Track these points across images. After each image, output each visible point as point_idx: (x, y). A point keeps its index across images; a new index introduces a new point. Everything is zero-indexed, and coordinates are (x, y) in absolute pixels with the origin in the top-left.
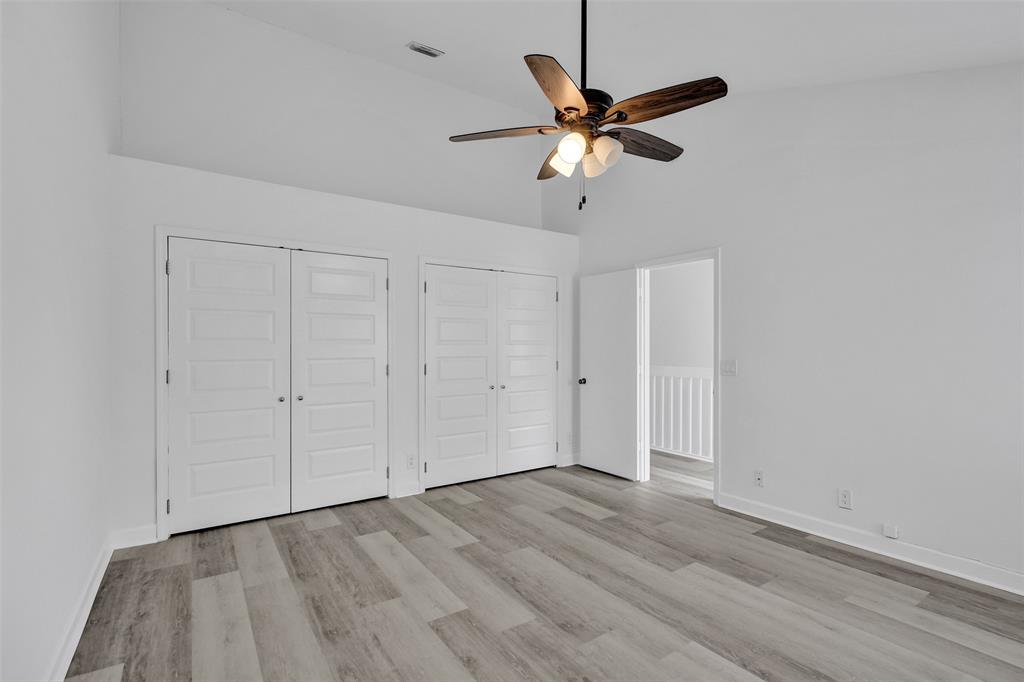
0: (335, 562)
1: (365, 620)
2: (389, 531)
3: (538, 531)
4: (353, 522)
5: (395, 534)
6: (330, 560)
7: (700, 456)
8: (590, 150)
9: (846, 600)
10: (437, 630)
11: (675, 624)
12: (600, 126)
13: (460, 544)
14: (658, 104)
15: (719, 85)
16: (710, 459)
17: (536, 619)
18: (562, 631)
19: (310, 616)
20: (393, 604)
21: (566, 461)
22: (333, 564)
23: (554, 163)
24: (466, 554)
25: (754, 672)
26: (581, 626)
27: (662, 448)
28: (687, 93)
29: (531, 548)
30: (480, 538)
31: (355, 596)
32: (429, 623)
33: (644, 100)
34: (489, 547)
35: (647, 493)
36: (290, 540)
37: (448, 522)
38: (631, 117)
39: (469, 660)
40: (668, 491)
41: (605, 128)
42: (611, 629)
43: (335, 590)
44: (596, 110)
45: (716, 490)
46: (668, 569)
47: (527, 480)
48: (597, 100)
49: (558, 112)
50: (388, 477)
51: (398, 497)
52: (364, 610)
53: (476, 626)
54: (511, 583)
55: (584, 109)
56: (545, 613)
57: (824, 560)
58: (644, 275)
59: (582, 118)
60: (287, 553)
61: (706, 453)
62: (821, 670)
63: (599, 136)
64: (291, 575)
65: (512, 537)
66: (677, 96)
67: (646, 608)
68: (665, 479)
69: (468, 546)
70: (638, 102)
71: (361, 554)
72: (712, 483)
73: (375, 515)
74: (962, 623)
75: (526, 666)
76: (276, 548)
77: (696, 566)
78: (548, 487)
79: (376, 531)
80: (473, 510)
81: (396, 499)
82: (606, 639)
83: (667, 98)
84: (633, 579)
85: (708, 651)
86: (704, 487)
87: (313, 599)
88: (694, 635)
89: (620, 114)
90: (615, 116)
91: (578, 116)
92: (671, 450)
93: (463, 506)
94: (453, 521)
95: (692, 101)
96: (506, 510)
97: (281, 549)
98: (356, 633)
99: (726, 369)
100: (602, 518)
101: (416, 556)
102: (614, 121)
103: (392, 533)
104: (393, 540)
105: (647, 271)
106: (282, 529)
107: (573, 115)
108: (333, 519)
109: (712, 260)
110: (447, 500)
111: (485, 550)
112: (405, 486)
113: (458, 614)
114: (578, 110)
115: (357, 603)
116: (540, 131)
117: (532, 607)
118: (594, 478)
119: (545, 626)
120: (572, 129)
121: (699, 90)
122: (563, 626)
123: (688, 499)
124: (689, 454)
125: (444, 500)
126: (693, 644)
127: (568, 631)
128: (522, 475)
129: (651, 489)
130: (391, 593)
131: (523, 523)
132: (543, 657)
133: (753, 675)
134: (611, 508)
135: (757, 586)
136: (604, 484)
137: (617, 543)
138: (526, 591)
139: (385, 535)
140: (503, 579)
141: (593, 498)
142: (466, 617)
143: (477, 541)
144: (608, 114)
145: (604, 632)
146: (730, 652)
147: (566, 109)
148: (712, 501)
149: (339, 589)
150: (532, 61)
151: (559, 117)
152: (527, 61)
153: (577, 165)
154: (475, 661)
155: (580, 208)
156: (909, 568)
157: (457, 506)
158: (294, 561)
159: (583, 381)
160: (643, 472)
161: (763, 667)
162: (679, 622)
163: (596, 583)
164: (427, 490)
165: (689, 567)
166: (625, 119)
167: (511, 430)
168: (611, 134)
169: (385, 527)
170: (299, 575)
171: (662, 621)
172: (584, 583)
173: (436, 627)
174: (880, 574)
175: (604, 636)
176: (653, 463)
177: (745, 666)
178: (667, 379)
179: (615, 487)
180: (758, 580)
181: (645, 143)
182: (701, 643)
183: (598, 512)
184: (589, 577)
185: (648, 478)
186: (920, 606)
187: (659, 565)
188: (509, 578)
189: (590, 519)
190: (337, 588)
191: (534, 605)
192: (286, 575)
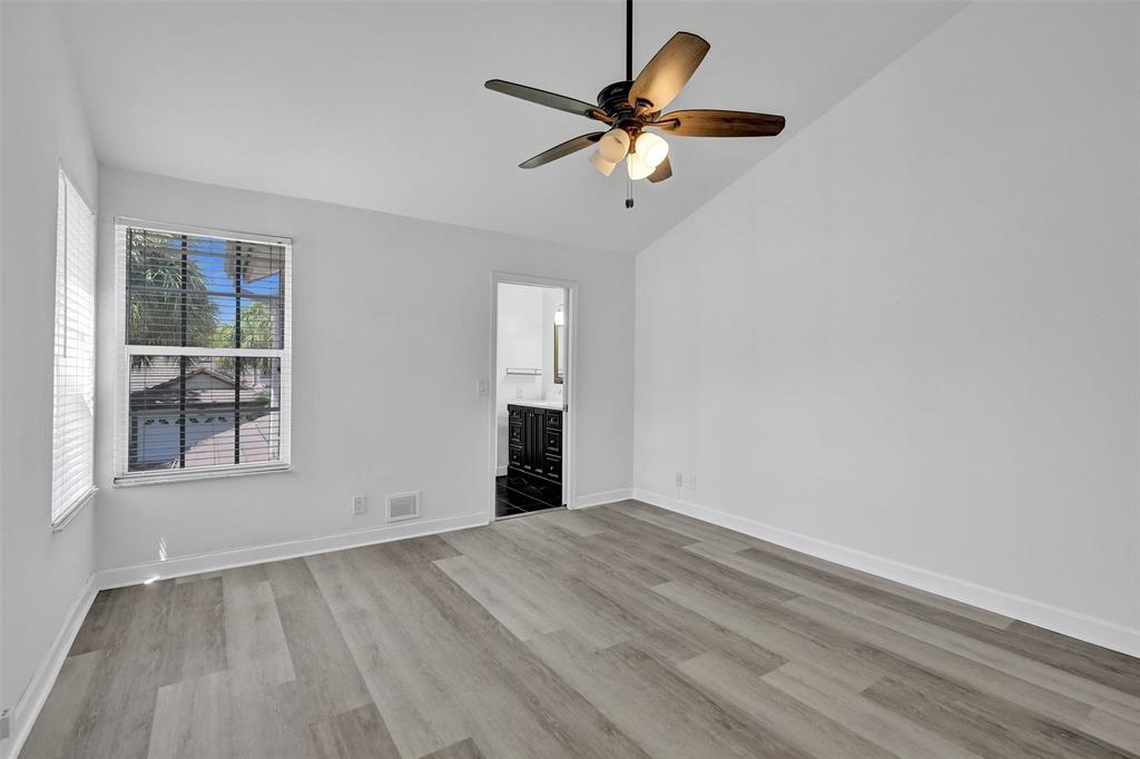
17: (675, 664)
18: (647, 653)
26: (627, 657)
42: (596, 653)
56: (666, 671)
82: (603, 644)
119: (664, 658)
122: (646, 657)
127: (640, 652)
138: (700, 702)
145: (604, 651)
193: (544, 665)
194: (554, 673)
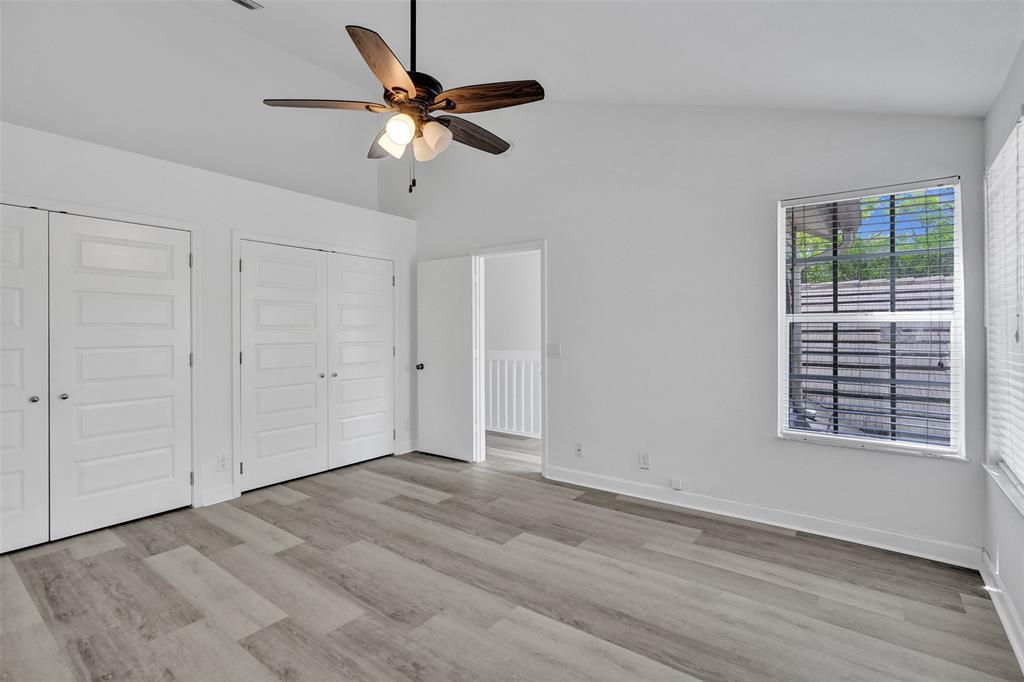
0: (114, 593)
1: (154, 654)
2: (191, 545)
3: (371, 523)
4: (142, 541)
5: (201, 548)
6: (106, 590)
7: (531, 434)
8: (419, 133)
9: (644, 546)
10: (250, 647)
11: (501, 593)
12: (431, 111)
13: (280, 548)
14: (483, 97)
15: (537, 89)
16: (539, 436)
17: (365, 614)
18: (392, 621)
19: (74, 662)
20: (195, 629)
21: (404, 448)
22: (111, 595)
23: (384, 143)
24: (288, 558)
25: (568, 624)
26: (412, 612)
27: (498, 429)
28: (508, 92)
29: (363, 541)
30: (306, 538)
31: (141, 628)
32: (239, 642)
33: (472, 92)
34: (315, 546)
35: (481, 473)
36: (47, 575)
37: (269, 526)
38: (459, 107)
39: (287, 672)
40: (503, 469)
41: (436, 114)
42: (442, 609)
43: (113, 626)
44: (424, 94)
45: (543, 466)
46: (497, 542)
47: (362, 471)
48: (426, 85)
49: (387, 91)
50: (192, 483)
51: (206, 505)
52: (153, 642)
53: (296, 635)
54: (340, 582)
55: (413, 93)
56: (375, 605)
57: (629, 515)
58: (479, 263)
59: (411, 100)
60: (41, 591)
61: (536, 431)
62: (622, 610)
63: (429, 121)
64: (46, 619)
65: (341, 533)
66: (501, 93)
67: (477, 583)
68: (501, 458)
69: (289, 550)
70: (465, 93)
71: (153, 579)
72: (540, 458)
73: (173, 529)
74: (723, 552)
75: (351, 665)
76: (24, 588)
77: (525, 536)
78: (383, 477)
79: (174, 548)
80: (300, 509)
81: (202, 508)
82: (437, 621)
83: (493, 94)
84: (465, 557)
85: (533, 613)
86: (532, 462)
87: (79, 643)
88: (521, 601)
89: (449, 102)
90: (444, 104)
91: (407, 97)
92: (506, 430)
93: (287, 506)
94: (275, 524)
95: (514, 100)
96: (337, 505)
97: (31, 589)
98: (142, 671)
99: (552, 352)
100: (437, 501)
101: (227, 569)
102: (443, 109)
103: (196, 548)
104: (197, 554)
105: (482, 259)
106: (35, 563)
107: (401, 96)
108: (114, 541)
109: (539, 251)
110: (268, 502)
111: (310, 550)
112: (214, 491)
113: (276, 625)
114: (406, 91)
115: (144, 636)
116: (367, 107)
117: (360, 601)
118: (432, 463)
119: (373, 619)
120: (401, 111)
121: (520, 90)
122: (393, 616)
123: (520, 475)
124: (522, 433)
125: (264, 502)
126: (520, 609)
127: (399, 620)
128: (356, 467)
129: (487, 468)
130: (192, 616)
131: (355, 517)
132: (370, 652)
133: (569, 627)
134: (447, 491)
135: (575, 546)
136: (441, 468)
137: (452, 525)
138: (356, 587)
139: (187, 552)
140: (330, 578)
141: (429, 483)
142: (285, 627)
143: (303, 541)
144: (437, 99)
145: (436, 614)
146: (550, 610)
147: (394, 89)
148: (541, 474)
149: (119, 624)
150: (356, 33)
151: (388, 96)
152: (349, 31)
153: (407, 146)
154: (294, 672)
155: (411, 191)
156: (690, 513)
157: (278, 506)
158: (52, 600)
159: (421, 367)
160: (479, 453)
161: (577, 618)
162: (507, 590)
163: (430, 566)
164: (243, 493)
165: (518, 537)
166: (454, 108)
167: (344, 421)
168: (442, 121)
169: (187, 542)
170: (58, 617)
171: (492, 593)
172: (417, 568)
173: (249, 645)
174: (669, 521)
175: (435, 618)
176: (488, 444)
177: (562, 620)
178: (502, 363)
179: (453, 470)
180: (576, 541)
181: (474, 134)
182: (526, 606)
183: (434, 496)
184: (423, 561)
185: (483, 459)
186: (696, 543)
187: (492, 540)
188: (338, 576)
189: (426, 504)
190: (116, 622)
191: (364, 599)
192: (39, 619)
193: (484, 589)
194: (472, 585)
